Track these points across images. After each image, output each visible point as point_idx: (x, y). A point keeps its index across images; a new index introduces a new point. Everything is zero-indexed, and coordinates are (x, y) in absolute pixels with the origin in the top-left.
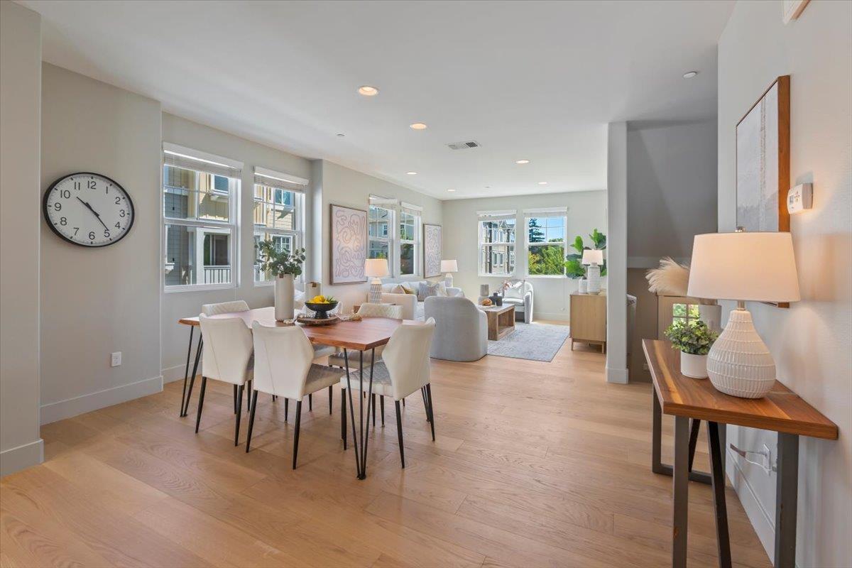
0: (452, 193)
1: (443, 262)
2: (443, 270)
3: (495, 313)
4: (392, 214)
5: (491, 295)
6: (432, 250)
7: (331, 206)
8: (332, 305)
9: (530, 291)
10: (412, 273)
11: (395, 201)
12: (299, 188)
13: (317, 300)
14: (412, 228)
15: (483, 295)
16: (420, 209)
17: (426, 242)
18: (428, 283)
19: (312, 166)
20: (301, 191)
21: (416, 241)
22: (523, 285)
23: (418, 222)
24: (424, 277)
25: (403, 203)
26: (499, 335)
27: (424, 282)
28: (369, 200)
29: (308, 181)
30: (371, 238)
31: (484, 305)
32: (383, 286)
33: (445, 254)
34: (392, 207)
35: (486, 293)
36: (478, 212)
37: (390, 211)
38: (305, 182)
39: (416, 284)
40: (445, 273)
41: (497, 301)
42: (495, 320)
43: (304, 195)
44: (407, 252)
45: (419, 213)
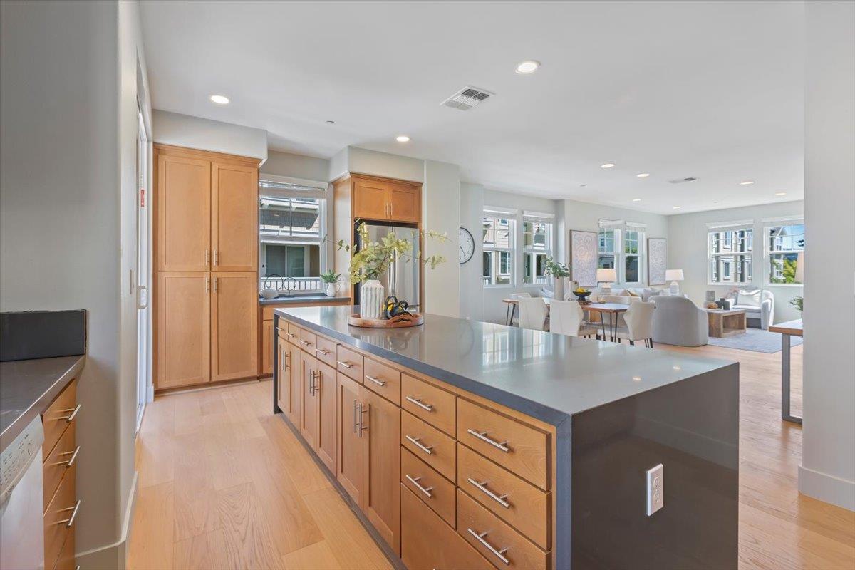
0: (676, 209)
1: (668, 272)
2: (667, 279)
3: (720, 314)
4: (618, 233)
5: (718, 299)
6: (657, 260)
7: (571, 231)
8: (588, 294)
9: (771, 299)
10: (637, 281)
11: (621, 222)
12: (549, 220)
13: (579, 290)
14: (636, 243)
15: (708, 299)
16: (644, 226)
17: (650, 254)
18: (652, 289)
19: (558, 204)
20: (550, 222)
21: (641, 254)
22: (761, 291)
23: (642, 237)
24: (649, 285)
25: (627, 223)
26: (723, 334)
27: (649, 289)
28: (599, 224)
29: (554, 215)
30: (600, 253)
31: (709, 308)
32: (612, 290)
33: (671, 265)
34: (618, 227)
35: (712, 298)
36: (707, 225)
37: (616, 231)
38: (551, 216)
39: (641, 290)
40: (670, 282)
41: (723, 304)
42: (719, 320)
43: (551, 225)
44: (631, 263)
45: (643, 229)
